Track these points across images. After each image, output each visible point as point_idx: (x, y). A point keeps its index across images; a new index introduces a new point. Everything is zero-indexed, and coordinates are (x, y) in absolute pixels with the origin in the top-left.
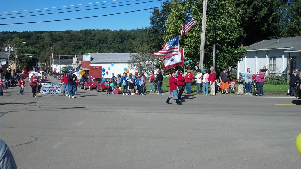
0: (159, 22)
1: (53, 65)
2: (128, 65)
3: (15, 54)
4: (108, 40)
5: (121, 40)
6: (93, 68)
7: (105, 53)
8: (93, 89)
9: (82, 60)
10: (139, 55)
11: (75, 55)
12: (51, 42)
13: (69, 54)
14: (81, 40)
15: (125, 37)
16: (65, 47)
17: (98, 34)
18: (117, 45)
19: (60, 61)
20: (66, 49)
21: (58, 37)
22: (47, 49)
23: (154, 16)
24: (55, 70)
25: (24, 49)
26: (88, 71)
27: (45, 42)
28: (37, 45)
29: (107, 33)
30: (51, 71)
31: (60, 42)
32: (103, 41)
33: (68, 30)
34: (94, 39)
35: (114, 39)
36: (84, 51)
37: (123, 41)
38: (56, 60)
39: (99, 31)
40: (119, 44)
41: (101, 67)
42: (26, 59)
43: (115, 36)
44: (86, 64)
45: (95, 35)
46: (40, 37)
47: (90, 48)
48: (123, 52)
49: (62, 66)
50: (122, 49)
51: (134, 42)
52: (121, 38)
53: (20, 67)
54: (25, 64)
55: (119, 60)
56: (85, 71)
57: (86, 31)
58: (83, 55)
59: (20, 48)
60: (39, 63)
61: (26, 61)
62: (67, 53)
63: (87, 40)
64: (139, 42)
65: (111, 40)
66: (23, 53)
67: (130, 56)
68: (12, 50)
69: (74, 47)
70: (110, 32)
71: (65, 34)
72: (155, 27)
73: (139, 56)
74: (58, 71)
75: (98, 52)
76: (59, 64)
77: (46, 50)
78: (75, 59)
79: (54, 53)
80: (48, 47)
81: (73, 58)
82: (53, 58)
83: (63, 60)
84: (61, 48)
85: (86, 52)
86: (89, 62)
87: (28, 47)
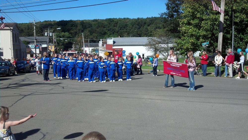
0: (174, 7)
1: (84, 47)
2: (146, 47)
3: (54, 38)
4: (127, 26)
5: (138, 27)
6: (116, 50)
7: (126, 37)
9: (106, 43)
10: (155, 38)
11: (101, 39)
12: (82, 29)
13: (97, 38)
14: (106, 27)
15: (141, 24)
16: (93, 32)
17: (119, 22)
18: (135, 30)
19: (89, 44)
20: (94, 34)
21: (88, 25)
22: (80, 35)
23: (170, 2)
24: (86, 51)
25: (61, 34)
26: (111, 53)
27: (77, 29)
28: (72, 32)
29: (127, 21)
30: (82, 52)
31: (90, 29)
32: (124, 27)
33: (95, 19)
34: (116, 26)
35: (133, 25)
36: (108, 36)
37: (140, 27)
38: (86, 44)
39: (120, 20)
40: (137, 30)
41: (122, 49)
42: (63, 43)
43: (134, 23)
44: (109, 47)
45: (117, 23)
46: (74, 25)
47: (113, 33)
48: (140, 37)
49: (91, 48)
50: (140, 34)
51: (149, 28)
52: (138, 25)
53: (58, 49)
54: (62, 46)
55: (137, 43)
56: (108, 52)
57: (110, 20)
58: (107, 39)
59: (58, 34)
60: (73, 46)
61: (63, 44)
62: (95, 37)
63: (111, 27)
64: (153, 27)
65: (131, 26)
66: (60, 37)
67: (148, 40)
68: (51, 35)
69: (101, 33)
70: (130, 20)
71: (93, 22)
72: (171, 12)
74: (88, 52)
75: (119, 36)
76: (88, 47)
77: (78, 35)
78: (101, 43)
79: (85, 38)
80: (80, 33)
82: (84, 42)
83: (91, 44)
84: (90, 33)
85: (109, 36)
86: (112, 45)
87: (64, 33)
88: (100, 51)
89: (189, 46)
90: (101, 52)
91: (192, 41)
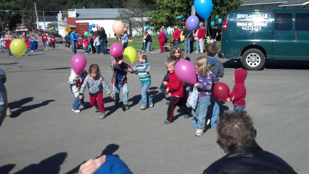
1: (37, 22)
6: (80, 25)
7: (92, 8)
8: (80, 47)
9: (67, 16)
10: (127, 10)
11: (60, 11)
13: (54, 9)
19: (44, 17)
20: (50, 4)
24: (40, 27)
25: (5, 4)
30: (35, 28)
38: (40, 17)
41: (88, 23)
42: (8, 16)
44: (71, 21)
47: (76, 3)
48: (111, 7)
49: (47, 23)
50: (111, 4)
53: (3, 25)
54: (8, 21)
55: (107, 17)
56: (71, 28)
58: (68, 10)
60: (23, 20)
61: (9, 18)
62: (52, 8)
66: (5, 9)
67: (119, 12)
69: (59, 2)
73: (128, 12)
74: (43, 28)
75: (84, 7)
76: (43, 21)
77: (29, 6)
78: (60, 16)
79: (38, 9)
80: (31, 2)
81: (58, 14)
82: (37, 15)
83: (47, 17)
84: (45, 3)
85: (71, 7)
86: (75, 18)
87: (9, 3)
88: (59, 27)
89: (164, 20)
90: (61, 27)
91: (167, 15)
